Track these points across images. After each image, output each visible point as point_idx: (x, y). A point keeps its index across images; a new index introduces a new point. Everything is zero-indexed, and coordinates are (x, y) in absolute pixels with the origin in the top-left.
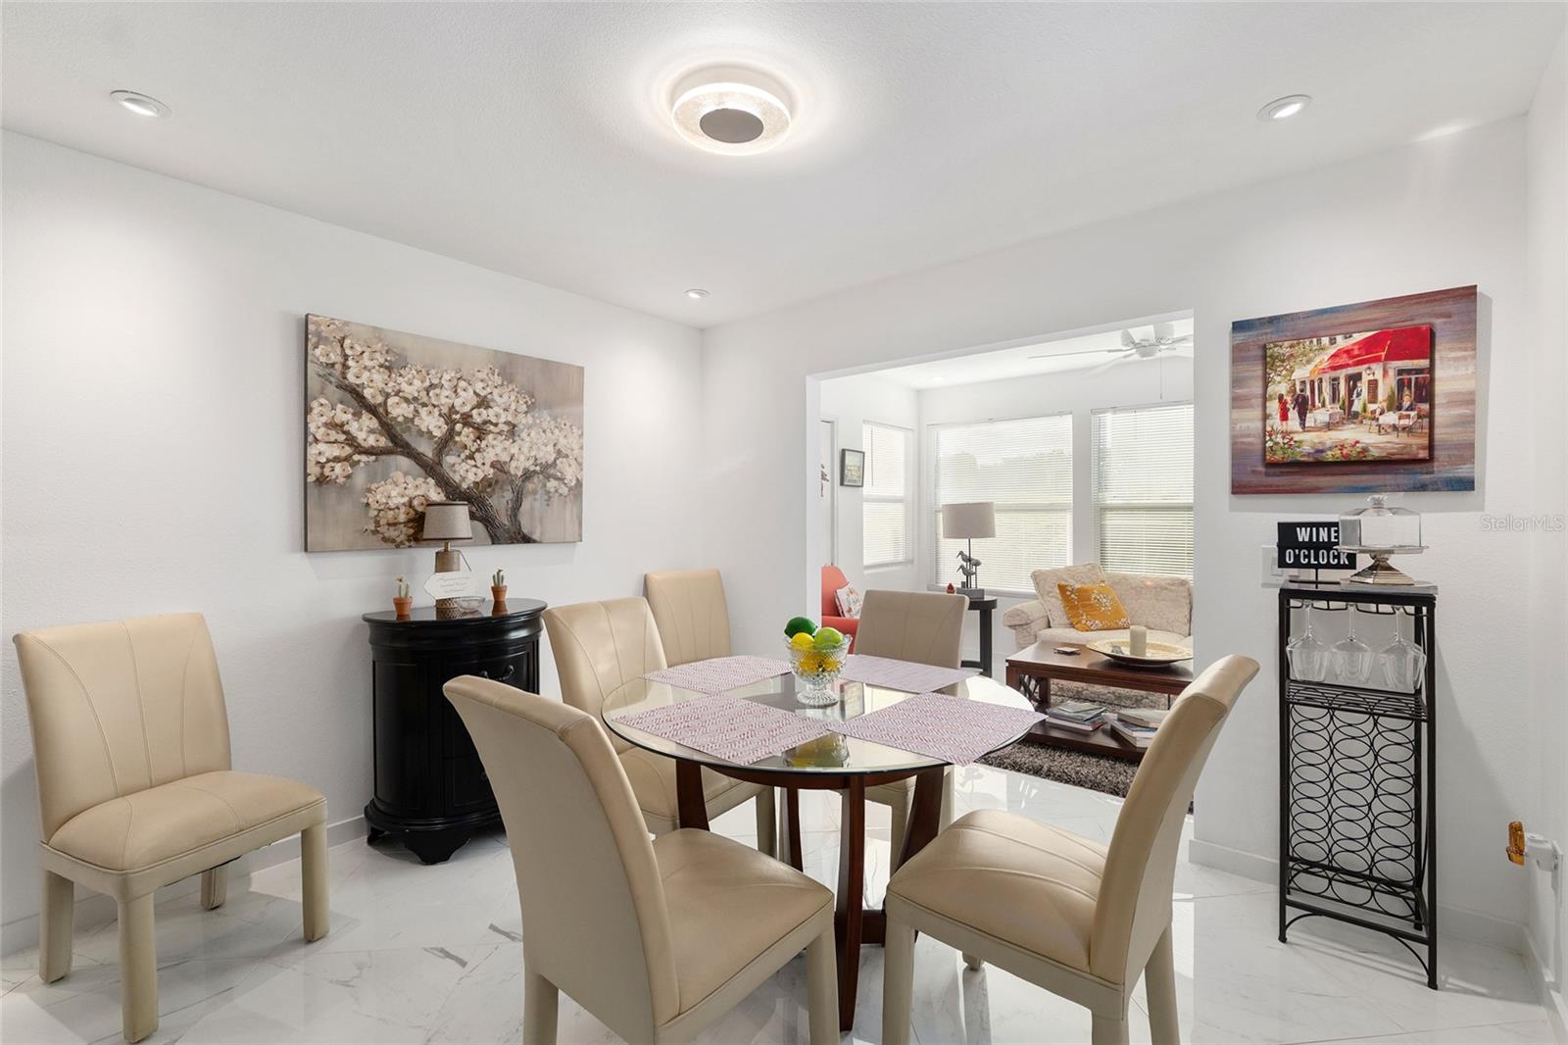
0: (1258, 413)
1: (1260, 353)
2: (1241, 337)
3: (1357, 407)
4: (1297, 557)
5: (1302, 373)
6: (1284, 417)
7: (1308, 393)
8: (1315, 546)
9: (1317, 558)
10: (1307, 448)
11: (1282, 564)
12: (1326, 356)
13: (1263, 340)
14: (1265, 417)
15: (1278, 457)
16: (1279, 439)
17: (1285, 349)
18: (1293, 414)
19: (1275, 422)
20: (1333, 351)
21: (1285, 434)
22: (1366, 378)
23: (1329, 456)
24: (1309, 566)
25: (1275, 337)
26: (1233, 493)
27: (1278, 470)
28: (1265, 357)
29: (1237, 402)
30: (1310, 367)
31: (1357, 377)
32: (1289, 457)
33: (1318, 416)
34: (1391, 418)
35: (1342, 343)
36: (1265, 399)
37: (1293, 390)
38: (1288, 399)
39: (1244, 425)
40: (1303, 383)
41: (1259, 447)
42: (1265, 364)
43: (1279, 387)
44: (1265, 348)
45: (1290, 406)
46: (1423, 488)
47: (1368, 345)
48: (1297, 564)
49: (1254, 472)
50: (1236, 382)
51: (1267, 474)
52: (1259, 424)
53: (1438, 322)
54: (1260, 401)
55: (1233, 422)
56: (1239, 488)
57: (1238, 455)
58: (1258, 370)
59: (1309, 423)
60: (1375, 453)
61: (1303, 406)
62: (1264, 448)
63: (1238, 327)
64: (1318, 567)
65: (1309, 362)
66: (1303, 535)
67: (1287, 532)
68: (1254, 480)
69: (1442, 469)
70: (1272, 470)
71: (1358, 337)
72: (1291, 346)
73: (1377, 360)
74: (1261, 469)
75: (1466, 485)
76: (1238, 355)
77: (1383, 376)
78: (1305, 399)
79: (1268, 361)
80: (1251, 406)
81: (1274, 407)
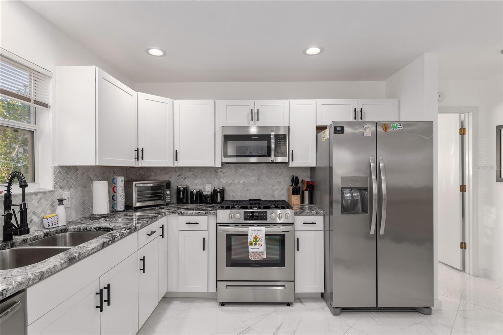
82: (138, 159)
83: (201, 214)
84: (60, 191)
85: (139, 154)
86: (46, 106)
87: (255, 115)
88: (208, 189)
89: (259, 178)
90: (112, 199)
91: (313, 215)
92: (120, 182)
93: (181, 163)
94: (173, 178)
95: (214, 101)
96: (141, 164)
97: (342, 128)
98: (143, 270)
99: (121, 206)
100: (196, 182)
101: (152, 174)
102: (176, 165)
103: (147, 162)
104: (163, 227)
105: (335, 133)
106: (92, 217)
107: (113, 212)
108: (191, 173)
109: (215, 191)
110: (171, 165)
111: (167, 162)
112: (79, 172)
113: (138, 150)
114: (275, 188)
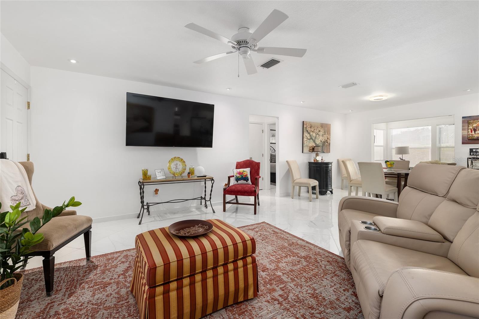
0: (467, 131)
2: (464, 119)
4: (473, 154)
5: (474, 125)
6: (472, 132)
7: (476, 128)
8: (476, 152)
9: (477, 154)
10: (476, 137)
11: (470, 155)
13: (468, 120)
14: (468, 132)
15: (470, 138)
16: (471, 135)
17: (472, 122)
18: (473, 132)
21: (472, 135)
24: (475, 155)
25: (470, 119)
27: (471, 140)
28: (468, 122)
29: (463, 129)
30: (477, 124)
32: (472, 138)
37: (473, 128)
38: (472, 129)
39: (464, 133)
40: (475, 127)
42: (468, 124)
45: (473, 130)
48: (473, 155)
49: (466, 141)
50: (463, 126)
51: (468, 141)
52: (467, 133)
54: (467, 129)
55: (462, 133)
56: (463, 143)
57: (463, 138)
58: (467, 125)
59: (476, 133)
61: (475, 130)
62: (468, 137)
64: (477, 155)
65: (476, 124)
66: (474, 150)
67: (471, 150)
68: (466, 142)
70: (469, 140)
72: (473, 121)
74: (467, 140)
76: (463, 122)
78: (475, 129)
79: (469, 123)
80: (465, 130)
81: (470, 130)
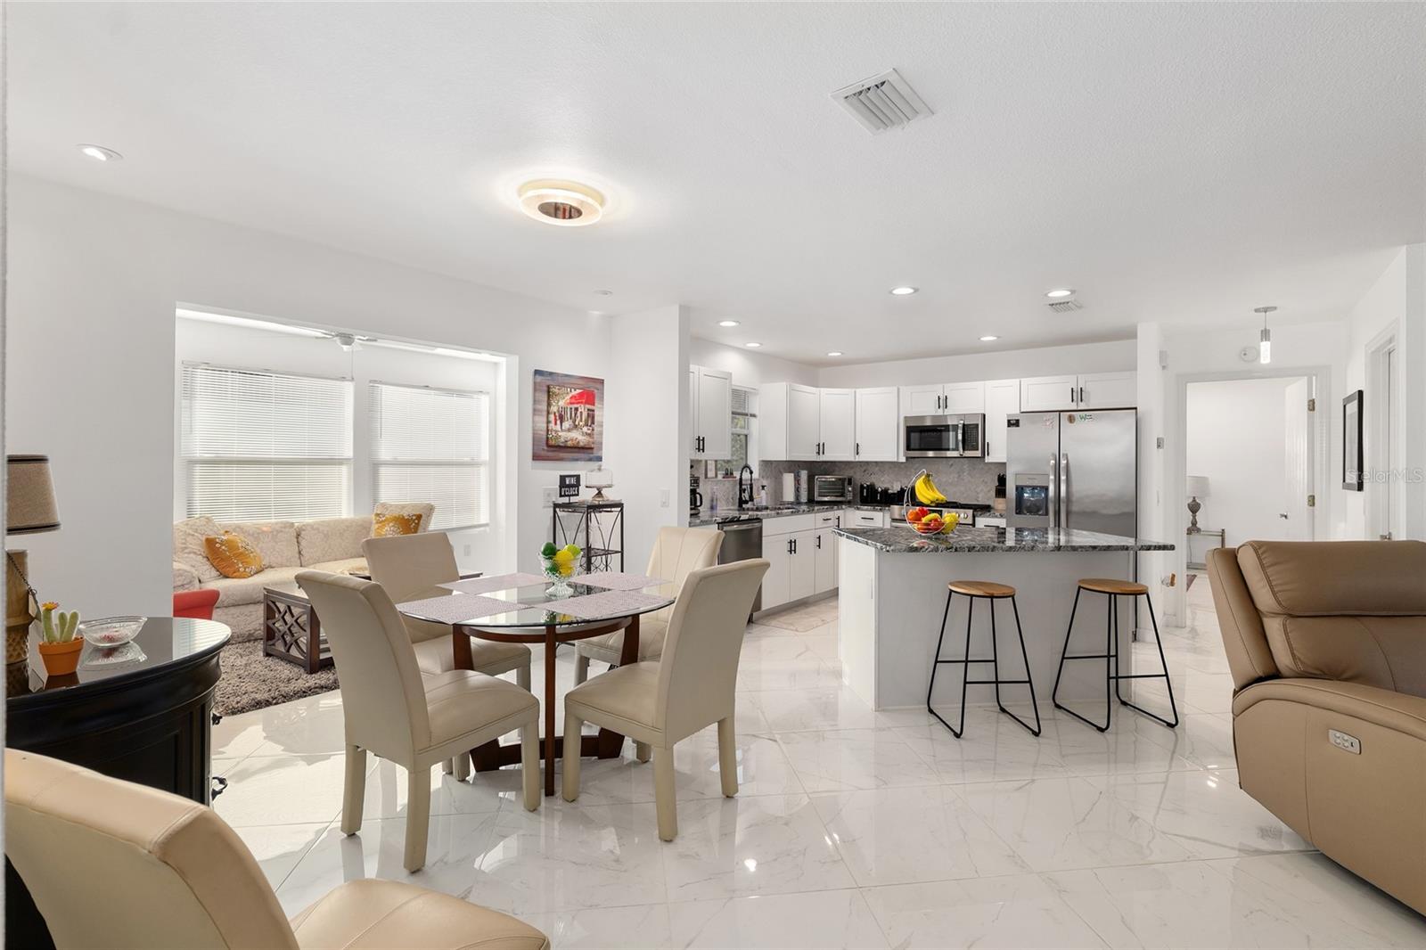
0: (545, 420)
1: (546, 388)
2: (538, 378)
3: (577, 423)
4: (566, 492)
5: (561, 403)
6: (556, 424)
7: (563, 413)
8: (570, 486)
10: (562, 440)
11: (559, 495)
12: (568, 397)
13: (548, 383)
14: (548, 422)
15: (551, 442)
16: (553, 434)
17: (556, 390)
18: (558, 422)
19: (552, 425)
20: (570, 395)
21: (556, 431)
22: (580, 410)
23: (569, 444)
25: (553, 383)
26: (533, 459)
27: (551, 449)
28: (549, 392)
29: (535, 411)
30: (564, 401)
31: (576, 409)
32: (555, 442)
33: (567, 425)
34: (585, 429)
35: (574, 393)
36: (548, 413)
37: (558, 410)
38: (557, 414)
39: (539, 425)
40: (561, 408)
41: (545, 437)
42: (548, 395)
43: (554, 409)
44: (549, 387)
45: (557, 418)
46: (590, 460)
47: (581, 395)
48: (566, 495)
49: (541, 449)
50: (535, 401)
51: (548, 451)
52: (545, 425)
53: (596, 391)
54: (545, 413)
55: (534, 422)
56: (536, 457)
57: (536, 440)
58: (545, 398)
59: (563, 427)
60: (581, 444)
61: (562, 419)
62: (548, 438)
63: (537, 372)
65: (563, 398)
66: (567, 481)
67: (563, 478)
68: (541, 453)
69: (596, 453)
70: (549, 449)
71: (578, 391)
72: (558, 389)
73: (582, 403)
74: (545, 448)
75: (599, 459)
76: (536, 387)
77: (583, 409)
78: (562, 415)
79: (550, 394)
80: (542, 415)
81: (552, 417)
82: (819, 453)
83: (876, 510)
84: (762, 479)
85: (820, 448)
86: (754, 416)
87: (943, 402)
88: (895, 488)
89: (959, 476)
90: (797, 490)
91: (996, 517)
92: (804, 475)
93: (863, 457)
94: (858, 474)
95: (898, 389)
96: (822, 458)
97: (1018, 421)
98: (819, 546)
99: (804, 498)
100: (882, 479)
101: (837, 469)
102: (857, 460)
103: (828, 456)
104: (839, 518)
105: (1009, 426)
106: (783, 503)
107: (798, 502)
108: (877, 469)
109: (902, 491)
110: (852, 459)
111: (848, 456)
112: (774, 466)
113: (819, 445)
114: (979, 490)
